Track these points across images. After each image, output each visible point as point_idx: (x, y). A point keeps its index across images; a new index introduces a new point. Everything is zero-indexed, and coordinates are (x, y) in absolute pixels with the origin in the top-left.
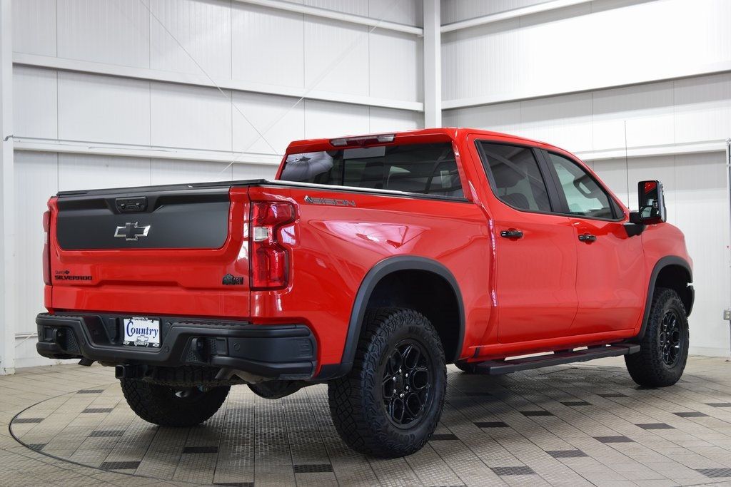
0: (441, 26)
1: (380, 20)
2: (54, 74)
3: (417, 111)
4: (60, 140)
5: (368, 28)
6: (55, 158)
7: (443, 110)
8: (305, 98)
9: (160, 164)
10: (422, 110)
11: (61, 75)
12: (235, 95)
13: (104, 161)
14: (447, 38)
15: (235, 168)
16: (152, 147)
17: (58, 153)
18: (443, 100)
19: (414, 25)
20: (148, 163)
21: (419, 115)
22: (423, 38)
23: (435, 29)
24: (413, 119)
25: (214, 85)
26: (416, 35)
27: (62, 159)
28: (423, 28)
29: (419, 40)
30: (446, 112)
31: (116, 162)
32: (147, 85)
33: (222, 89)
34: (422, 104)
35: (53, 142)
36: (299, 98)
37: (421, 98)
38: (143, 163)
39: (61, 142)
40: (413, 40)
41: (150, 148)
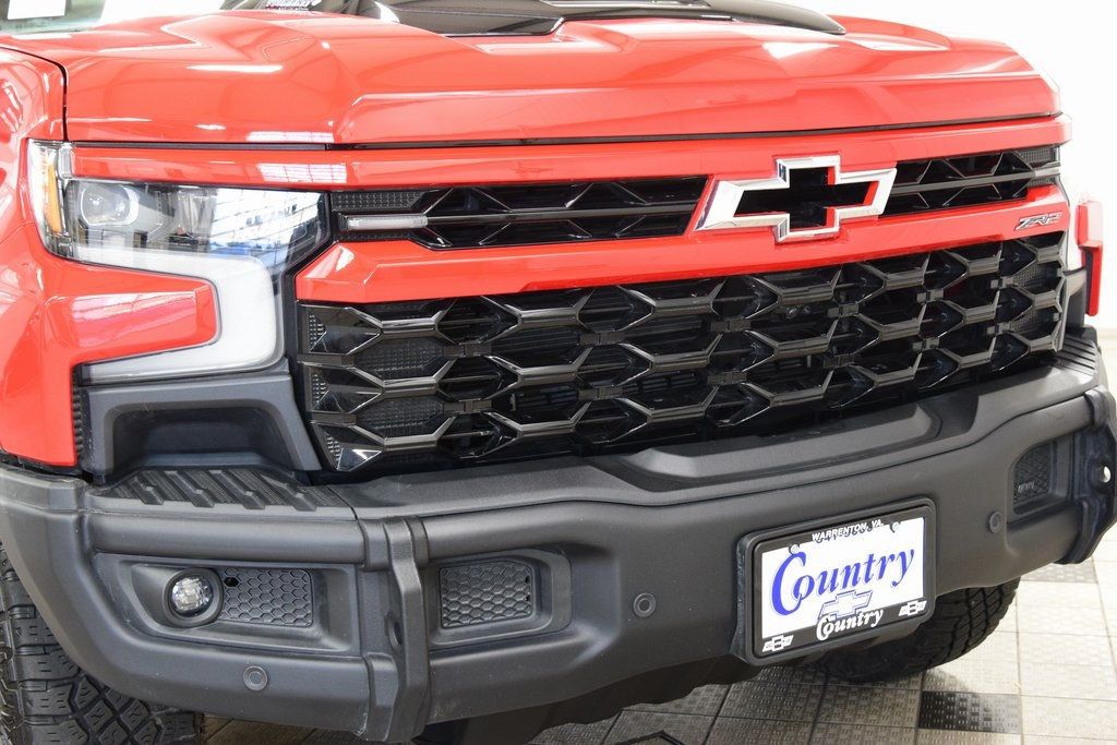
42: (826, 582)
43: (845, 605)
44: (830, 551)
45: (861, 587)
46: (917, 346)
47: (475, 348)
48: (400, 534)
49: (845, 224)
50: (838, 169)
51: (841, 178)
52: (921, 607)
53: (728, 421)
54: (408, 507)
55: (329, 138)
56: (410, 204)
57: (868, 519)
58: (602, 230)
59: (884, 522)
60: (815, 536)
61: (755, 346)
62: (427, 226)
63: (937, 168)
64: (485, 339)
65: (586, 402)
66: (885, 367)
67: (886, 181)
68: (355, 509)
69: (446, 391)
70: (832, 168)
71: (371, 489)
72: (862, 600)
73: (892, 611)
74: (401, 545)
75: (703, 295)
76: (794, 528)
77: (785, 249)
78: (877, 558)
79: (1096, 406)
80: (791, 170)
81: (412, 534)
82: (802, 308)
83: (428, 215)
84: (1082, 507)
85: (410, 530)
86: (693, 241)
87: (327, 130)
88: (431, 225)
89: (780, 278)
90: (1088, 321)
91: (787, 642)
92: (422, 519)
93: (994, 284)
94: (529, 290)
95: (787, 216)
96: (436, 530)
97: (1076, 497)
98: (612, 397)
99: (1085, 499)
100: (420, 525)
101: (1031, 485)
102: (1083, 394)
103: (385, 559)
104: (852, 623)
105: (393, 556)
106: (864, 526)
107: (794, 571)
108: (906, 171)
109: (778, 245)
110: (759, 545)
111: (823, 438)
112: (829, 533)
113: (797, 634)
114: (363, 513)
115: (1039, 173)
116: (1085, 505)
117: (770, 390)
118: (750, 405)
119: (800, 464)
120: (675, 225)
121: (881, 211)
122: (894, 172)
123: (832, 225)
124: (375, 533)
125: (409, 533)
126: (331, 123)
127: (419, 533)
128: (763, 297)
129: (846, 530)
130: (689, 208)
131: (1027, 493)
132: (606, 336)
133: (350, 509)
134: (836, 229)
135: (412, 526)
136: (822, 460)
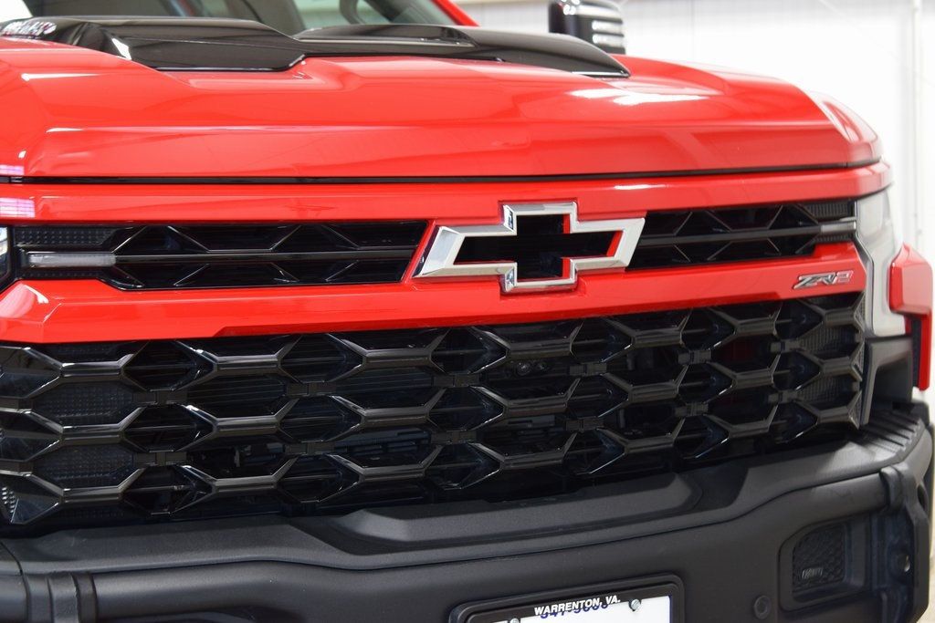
46: (679, 411)
47: (167, 395)
48: (66, 591)
49: (581, 274)
50: (573, 217)
51: (576, 227)
53: (456, 485)
54: (78, 563)
55: (18, 171)
56: (100, 242)
57: (602, 594)
58: (310, 275)
59: (622, 599)
60: (538, 610)
61: (486, 404)
62: (116, 265)
63: (700, 219)
64: (179, 386)
65: (292, 457)
66: (640, 432)
67: (631, 232)
68: (22, 563)
69: (135, 439)
70: (567, 216)
71: (44, 545)
74: (65, 602)
75: (421, 346)
77: (512, 300)
79: (892, 485)
80: (518, 217)
81: (78, 589)
82: (536, 364)
83: (116, 253)
84: (881, 600)
85: (77, 586)
86: (409, 289)
87: (16, 162)
88: (119, 264)
89: (513, 331)
90: (916, 394)
92: (92, 576)
93: (775, 347)
94: (226, 335)
95: (515, 265)
96: (107, 588)
97: (875, 587)
98: (321, 453)
99: (885, 590)
100: (89, 582)
101: (820, 571)
102: (878, 471)
103: (47, 616)
105: (56, 613)
106: (596, 601)
108: (656, 222)
109: (504, 295)
110: (472, 617)
111: (558, 505)
112: (555, 607)
114: (30, 567)
115: (826, 228)
116: (884, 597)
117: (501, 452)
118: (481, 469)
119: (526, 532)
120: (391, 272)
121: (627, 262)
122: (642, 222)
123: (568, 276)
124: (38, 588)
125: (75, 589)
126: (22, 155)
127: (86, 589)
128: (492, 351)
129: (575, 605)
130: (407, 253)
131: (815, 579)
132: (313, 387)
133: (15, 564)
134: (572, 280)
135: (79, 581)
136: (552, 529)
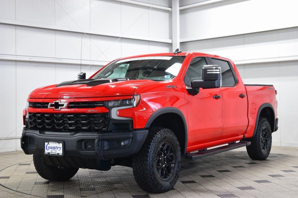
0: (180, 7)
1: (153, 4)
2: (14, 27)
3: (169, 43)
4: (17, 55)
5: (148, 8)
6: (15, 63)
7: (180, 43)
8: (121, 38)
9: (60, 66)
10: (171, 42)
11: (17, 27)
12: (91, 36)
13: (36, 64)
14: (182, 12)
15: (92, 67)
16: (56, 58)
17: (16, 61)
18: (180, 38)
19: (168, 6)
20: (54, 65)
21: (170, 45)
22: (172, 12)
23: (177, 8)
24: (168, 46)
25: (83, 32)
26: (169, 11)
27: (18, 63)
28: (172, 8)
29: (170, 13)
30: (182, 43)
31: (41, 64)
32: (54, 32)
33: (86, 33)
34: (171, 40)
35: (14, 56)
36: (119, 37)
37: (171, 38)
38: (52, 65)
39: (18, 56)
40: (167, 13)
41: (55, 59)
42: (51, 148)
43: (54, 151)
44: (52, 144)
45: (55, 150)
50: (59, 102)
52: (62, 154)
72: (56, 151)
73: (58, 154)
76: (49, 141)
78: (57, 147)
91: (47, 153)
104: (54, 154)
107: (48, 146)
110: (45, 141)
113: (48, 153)
122: (67, 103)
130: (47, 105)
